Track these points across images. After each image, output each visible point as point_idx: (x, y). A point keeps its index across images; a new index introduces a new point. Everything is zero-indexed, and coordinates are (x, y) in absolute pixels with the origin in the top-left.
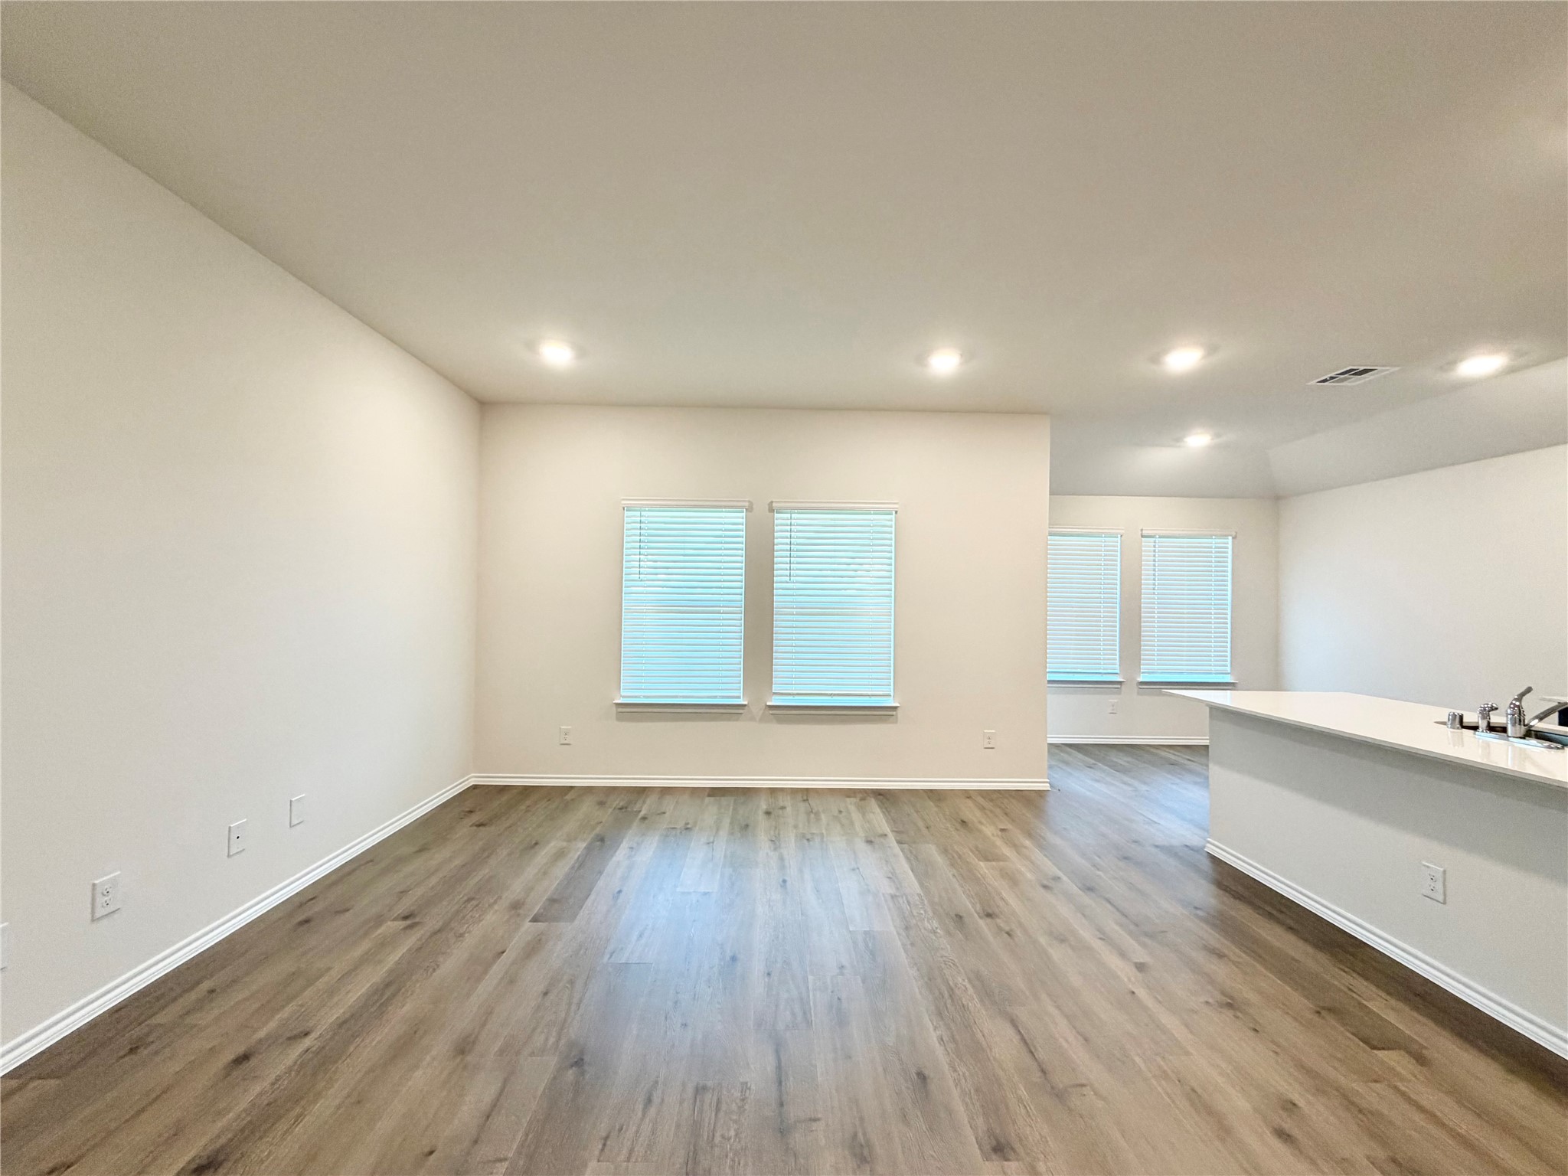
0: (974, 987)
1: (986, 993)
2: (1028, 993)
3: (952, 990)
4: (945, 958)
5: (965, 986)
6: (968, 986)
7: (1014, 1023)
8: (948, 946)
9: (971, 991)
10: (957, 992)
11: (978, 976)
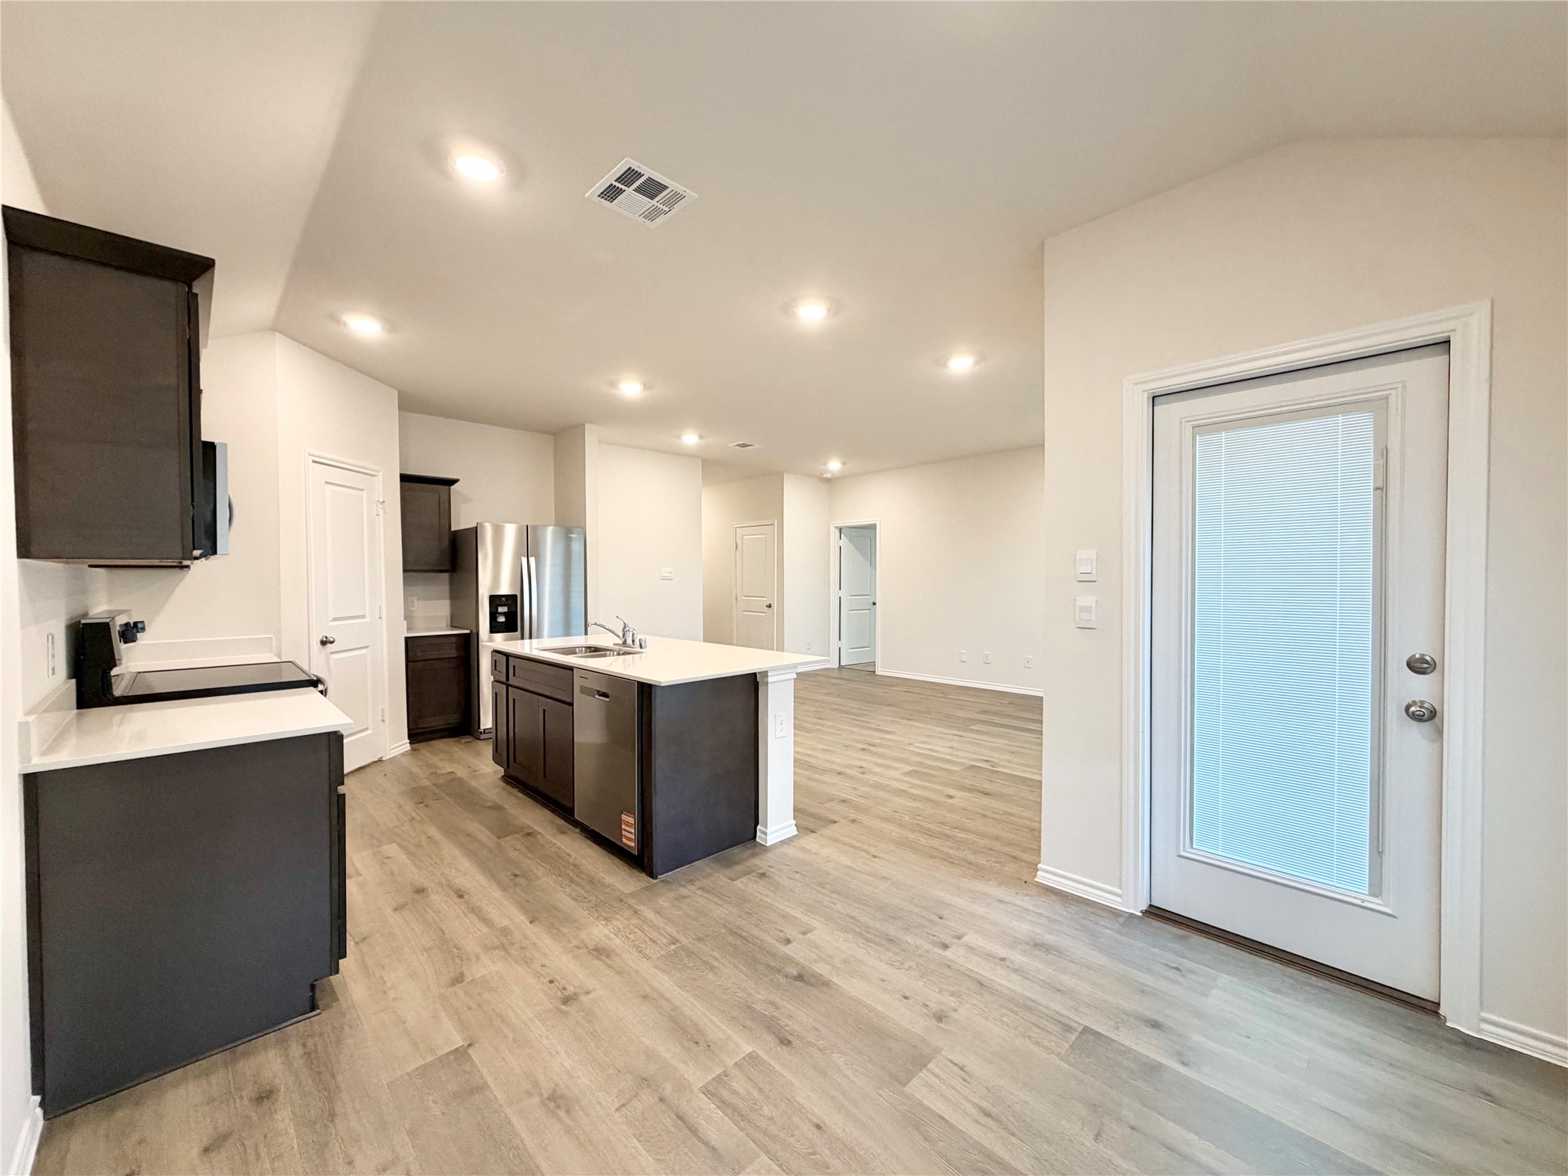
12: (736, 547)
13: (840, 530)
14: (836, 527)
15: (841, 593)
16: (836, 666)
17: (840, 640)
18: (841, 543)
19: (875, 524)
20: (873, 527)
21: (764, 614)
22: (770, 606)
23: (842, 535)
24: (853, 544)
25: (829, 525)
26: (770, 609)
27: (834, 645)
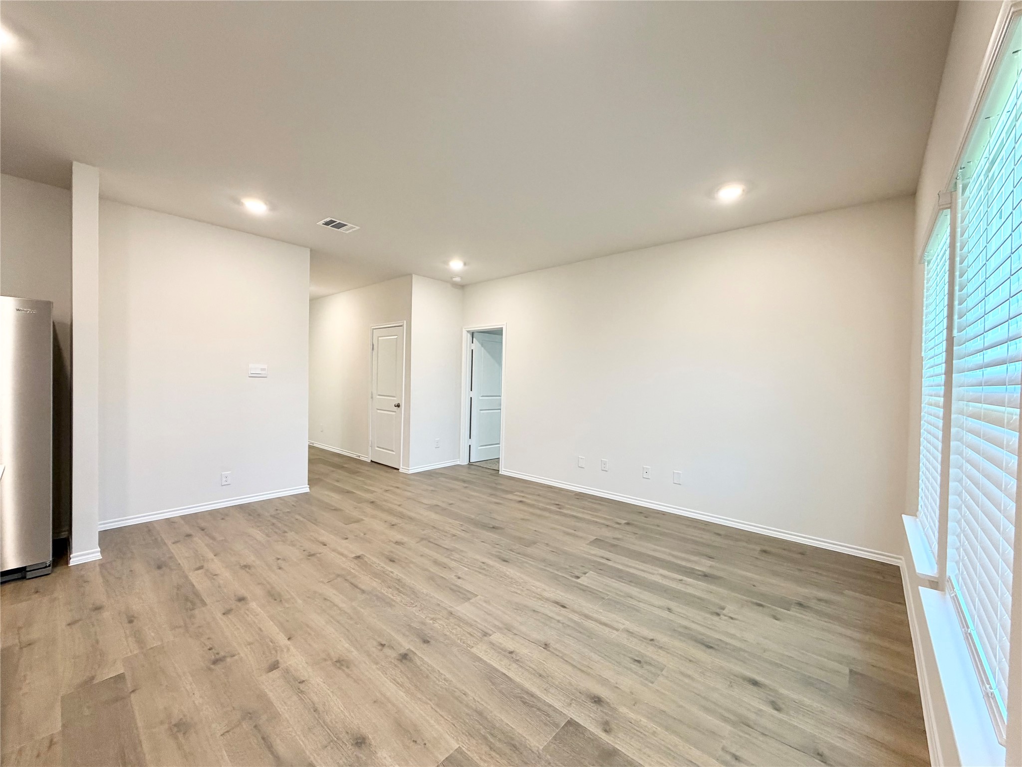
0: (390, 598)
1: (381, 599)
2: (359, 608)
3: (400, 592)
4: (414, 606)
5: (394, 596)
6: (392, 597)
7: (363, 592)
8: (417, 614)
9: (390, 596)
10: (397, 592)
11: (391, 606)
12: (373, 349)
13: (473, 334)
14: (468, 331)
15: (472, 394)
16: (466, 462)
17: (470, 438)
18: (473, 347)
19: (502, 328)
20: (498, 332)
21: (394, 413)
22: (398, 406)
23: (474, 339)
24: (485, 348)
25: (462, 329)
26: (399, 409)
27: (464, 442)
